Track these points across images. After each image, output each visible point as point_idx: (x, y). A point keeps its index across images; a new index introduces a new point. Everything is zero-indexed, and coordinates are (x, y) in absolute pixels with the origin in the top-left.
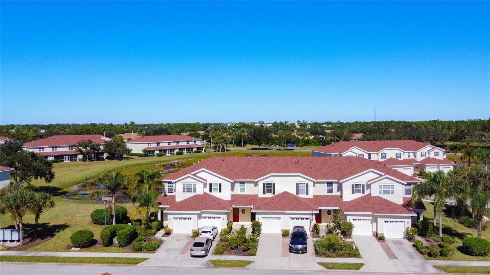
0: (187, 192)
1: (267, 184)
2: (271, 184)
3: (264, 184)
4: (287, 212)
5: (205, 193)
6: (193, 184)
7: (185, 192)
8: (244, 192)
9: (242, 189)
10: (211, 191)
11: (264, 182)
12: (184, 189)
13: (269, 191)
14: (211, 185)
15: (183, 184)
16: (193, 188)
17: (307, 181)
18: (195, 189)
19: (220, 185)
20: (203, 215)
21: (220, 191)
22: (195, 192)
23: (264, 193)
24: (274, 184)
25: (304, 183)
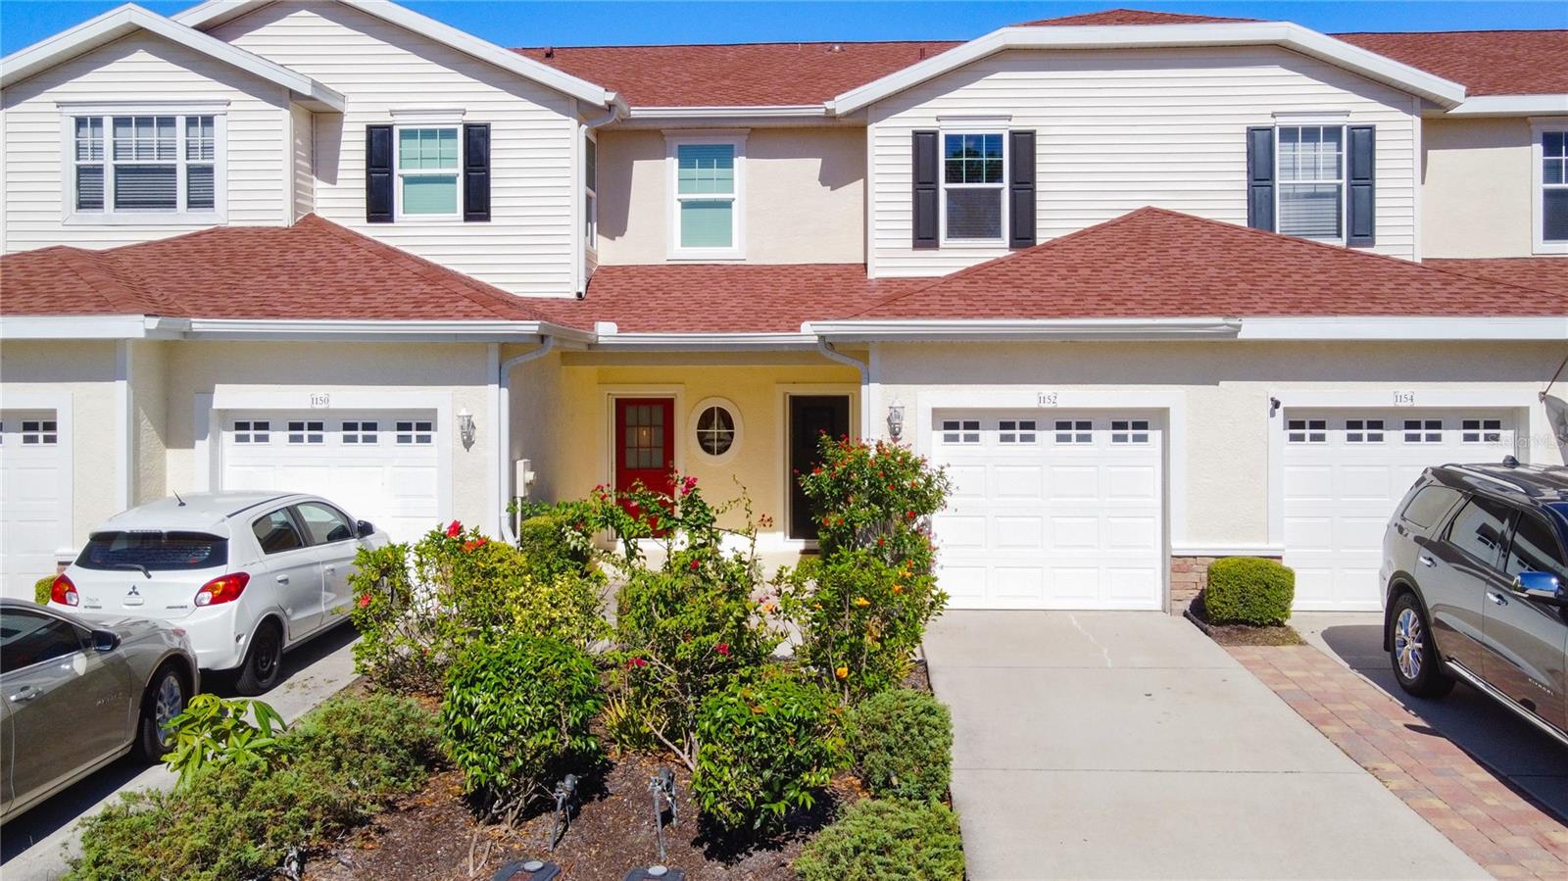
0: (118, 204)
1: (952, 140)
2: (995, 140)
3: (924, 143)
4: (1254, 328)
5: (312, 228)
6: (181, 113)
7: (98, 204)
8: (727, 241)
9: (708, 213)
10: (380, 207)
11: (928, 124)
12: (88, 174)
13: (974, 220)
14: (379, 143)
15: (80, 122)
16: (181, 164)
17: (1361, 109)
18: (202, 174)
19: (477, 141)
20: (229, 397)
21: (477, 206)
22: (201, 200)
23: (925, 237)
24: (1024, 143)
25: (1333, 133)
